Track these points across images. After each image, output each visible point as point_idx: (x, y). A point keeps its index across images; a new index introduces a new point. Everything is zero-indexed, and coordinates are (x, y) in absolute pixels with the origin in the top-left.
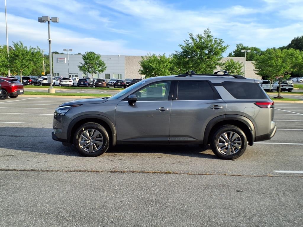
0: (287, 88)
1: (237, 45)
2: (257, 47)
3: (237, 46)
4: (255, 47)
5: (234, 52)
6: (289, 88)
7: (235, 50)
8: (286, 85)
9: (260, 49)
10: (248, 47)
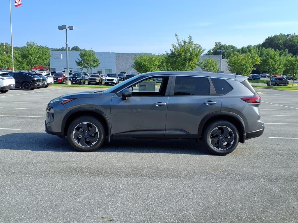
1: (216, 43)
4: (231, 45)
7: (213, 48)
9: (236, 48)
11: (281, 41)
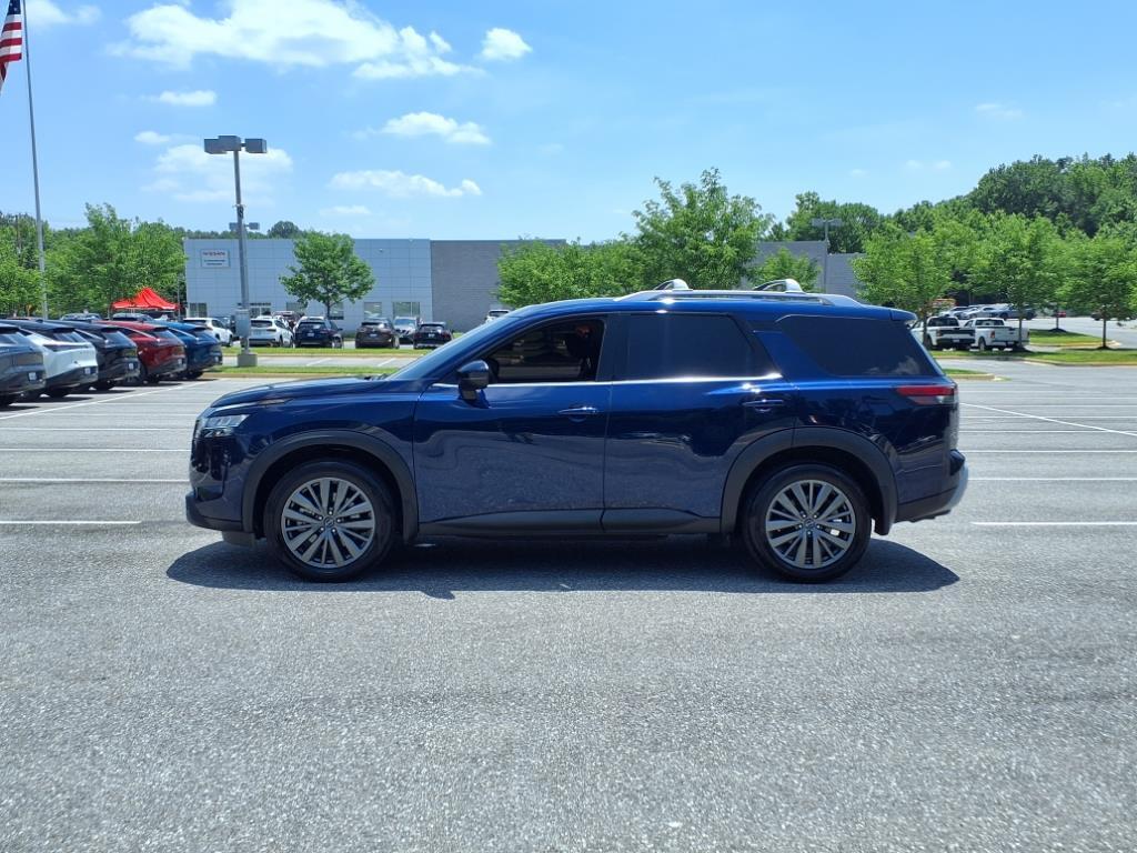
0: (956, 337)
1: (799, 197)
2: (864, 204)
3: (798, 201)
4: (858, 202)
5: (790, 222)
6: (961, 340)
7: (791, 216)
8: (952, 327)
9: (875, 210)
10: (835, 202)
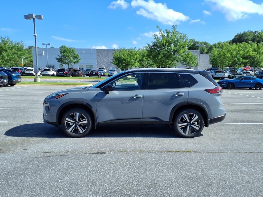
10: (199, 41)
11: (249, 37)
